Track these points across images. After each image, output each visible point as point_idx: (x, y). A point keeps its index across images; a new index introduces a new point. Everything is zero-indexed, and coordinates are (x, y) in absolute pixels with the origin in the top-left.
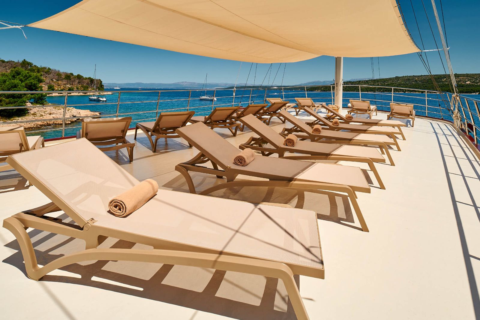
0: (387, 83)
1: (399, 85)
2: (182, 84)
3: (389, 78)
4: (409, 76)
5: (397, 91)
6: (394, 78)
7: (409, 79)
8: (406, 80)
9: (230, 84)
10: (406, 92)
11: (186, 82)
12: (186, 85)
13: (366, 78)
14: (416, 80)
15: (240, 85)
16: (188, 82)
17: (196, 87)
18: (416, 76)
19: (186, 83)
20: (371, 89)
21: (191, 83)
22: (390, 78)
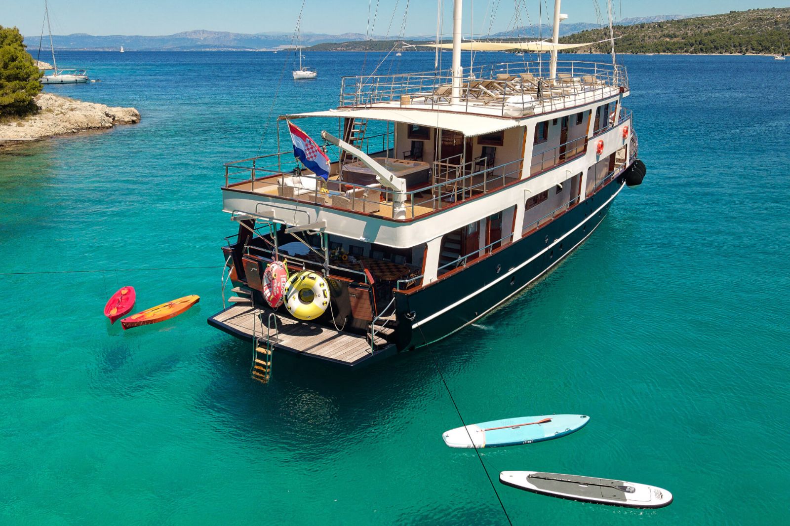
0: (706, 30)
1: (735, 33)
2: (194, 36)
3: (715, 16)
4: (763, 10)
5: (726, 51)
6: (725, 15)
7: (761, 19)
8: (753, 20)
9: (319, 35)
10: (748, 54)
11: (203, 31)
12: (205, 39)
13: (660, 17)
14: (776, 22)
15: (344, 37)
16: (211, 32)
17: (232, 44)
18: (779, 10)
19: (205, 35)
20: (669, 46)
21: (218, 33)
22: (718, 15)
